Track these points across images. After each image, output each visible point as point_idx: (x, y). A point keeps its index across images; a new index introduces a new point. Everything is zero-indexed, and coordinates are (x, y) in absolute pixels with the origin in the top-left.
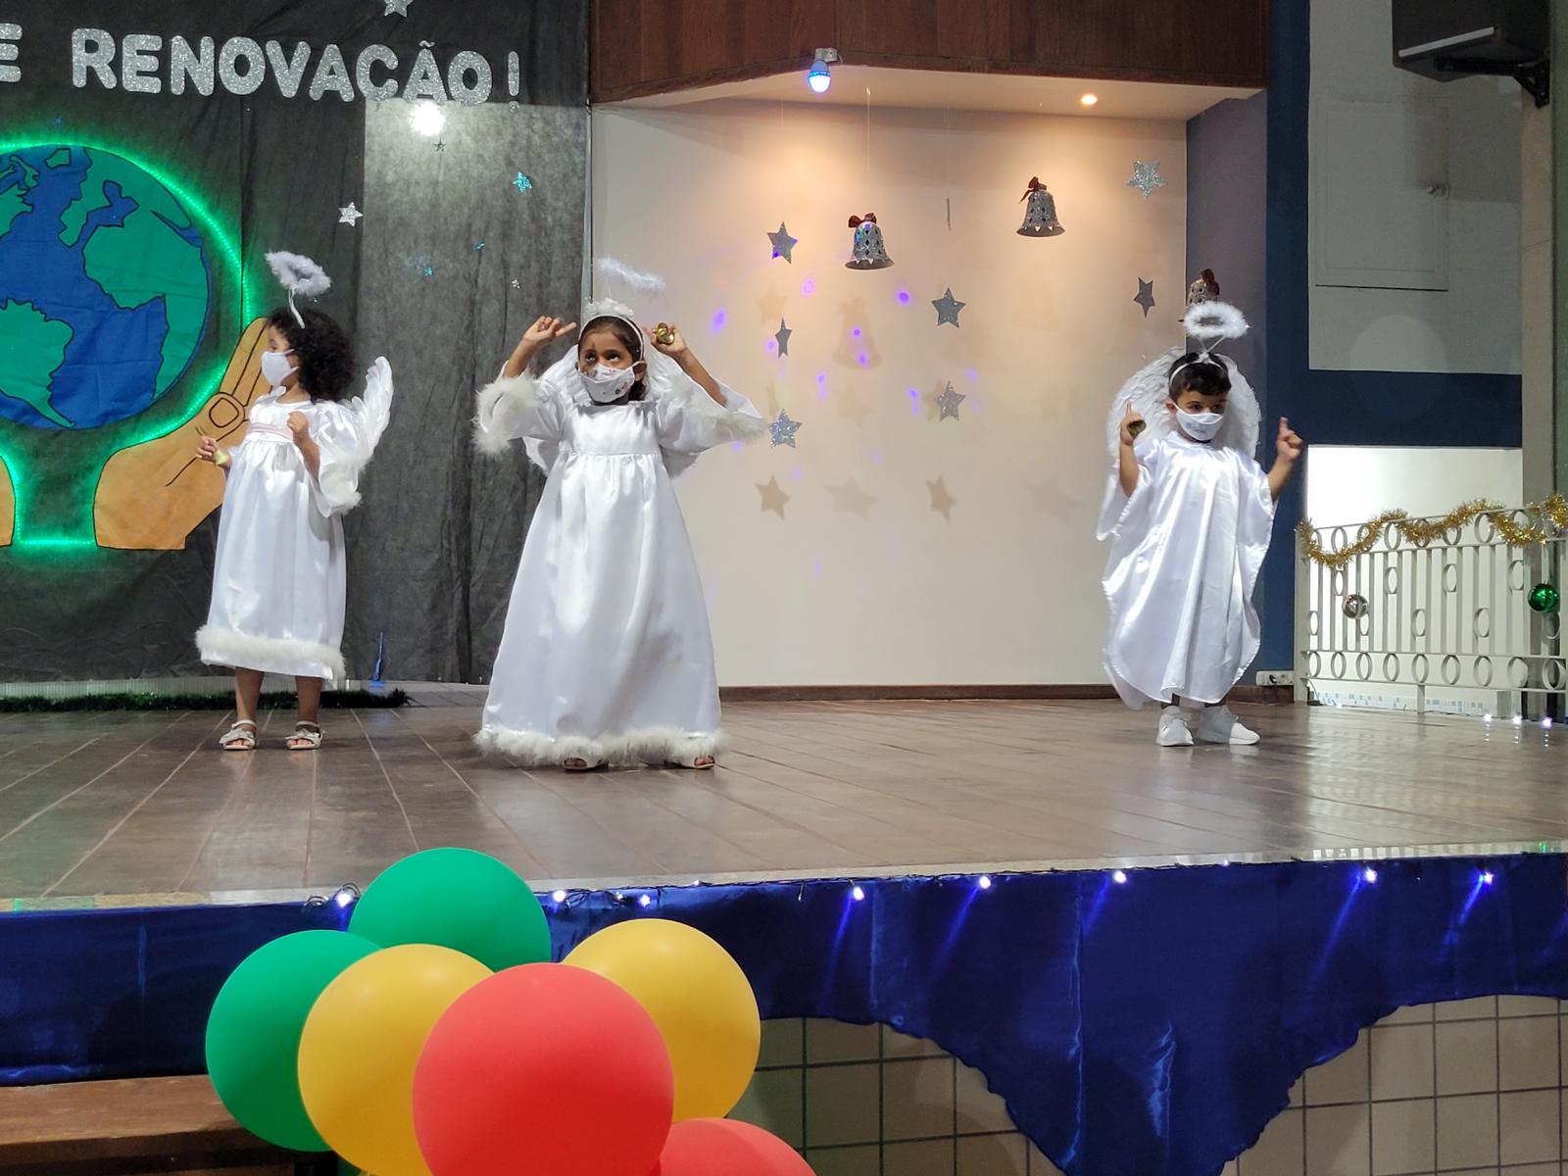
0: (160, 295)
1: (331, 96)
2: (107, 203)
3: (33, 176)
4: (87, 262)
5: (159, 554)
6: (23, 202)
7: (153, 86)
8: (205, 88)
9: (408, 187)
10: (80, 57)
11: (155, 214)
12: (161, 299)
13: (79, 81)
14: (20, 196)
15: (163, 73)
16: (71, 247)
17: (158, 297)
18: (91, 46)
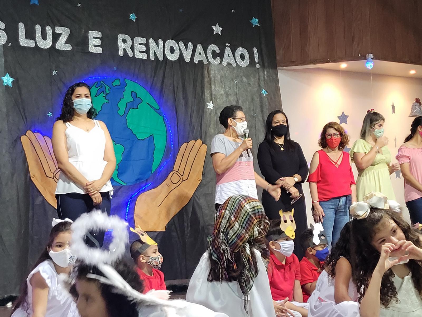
0: (152, 134)
1: (201, 62)
2: (133, 100)
3: (108, 89)
4: (128, 121)
5: (158, 233)
6: (105, 99)
7: (145, 56)
8: (161, 58)
9: (228, 96)
10: (121, 45)
11: (148, 104)
12: (152, 136)
13: (121, 53)
14: (104, 96)
15: (147, 52)
16: (121, 116)
17: (151, 135)
18: (124, 41)
